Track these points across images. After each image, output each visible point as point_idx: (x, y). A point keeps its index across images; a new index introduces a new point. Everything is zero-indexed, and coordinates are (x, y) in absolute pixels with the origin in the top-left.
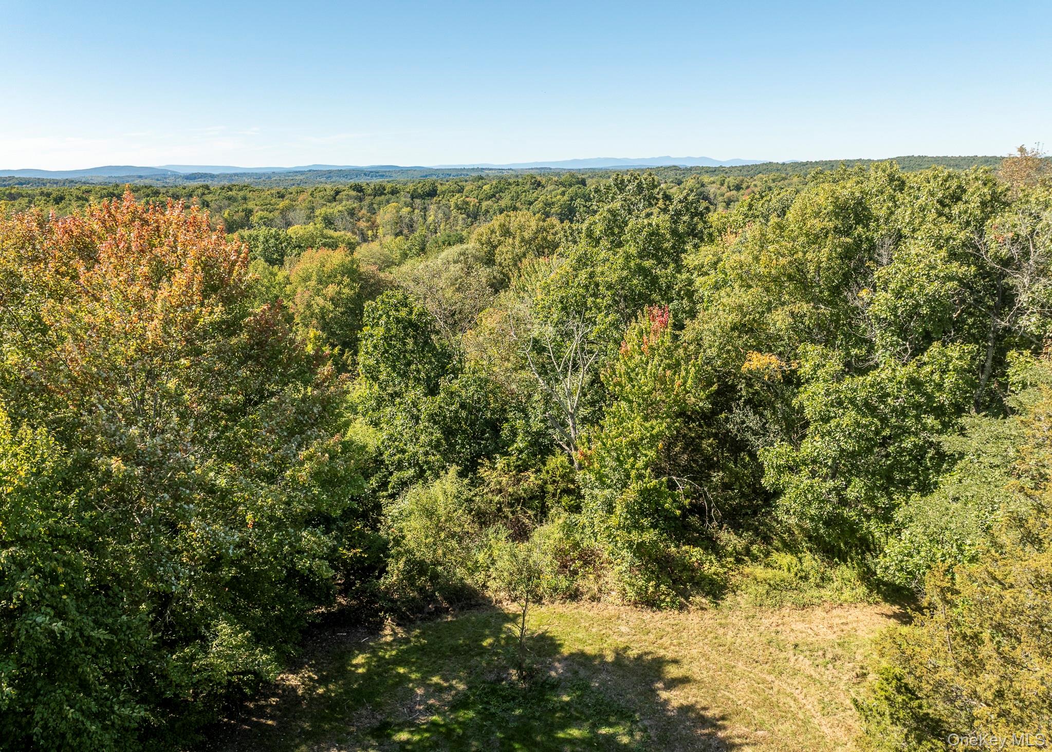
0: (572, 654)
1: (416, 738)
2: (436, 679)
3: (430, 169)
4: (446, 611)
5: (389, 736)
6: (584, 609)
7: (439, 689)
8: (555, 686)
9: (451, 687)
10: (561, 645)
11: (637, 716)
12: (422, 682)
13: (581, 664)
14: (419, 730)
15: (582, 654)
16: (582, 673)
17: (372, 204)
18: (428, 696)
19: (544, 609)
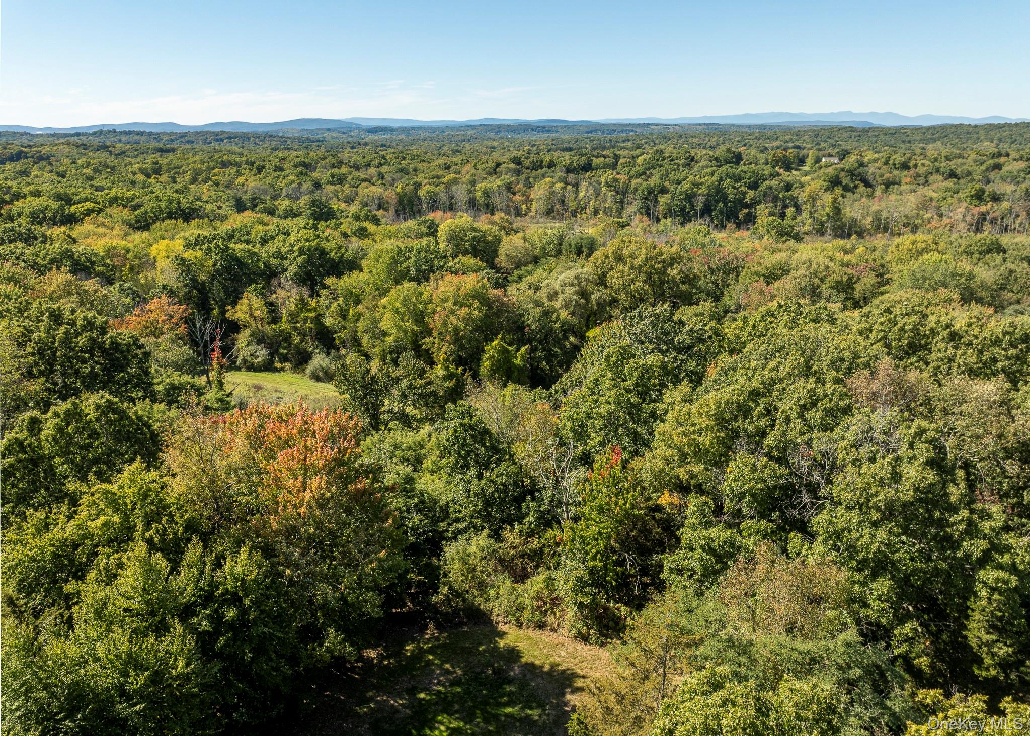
0: (527, 664)
1: (428, 698)
2: (447, 666)
4: (466, 624)
5: (415, 694)
6: (545, 636)
7: (448, 672)
8: (510, 682)
9: (455, 672)
10: (522, 657)
11: (548, 707)
12: (440, 666)
13: (529, 670)
14: (430, 694)
15: (533, 665)
16: (529, 676)
17: (529, 178)
18: (441, 675)
19: (521, 632)
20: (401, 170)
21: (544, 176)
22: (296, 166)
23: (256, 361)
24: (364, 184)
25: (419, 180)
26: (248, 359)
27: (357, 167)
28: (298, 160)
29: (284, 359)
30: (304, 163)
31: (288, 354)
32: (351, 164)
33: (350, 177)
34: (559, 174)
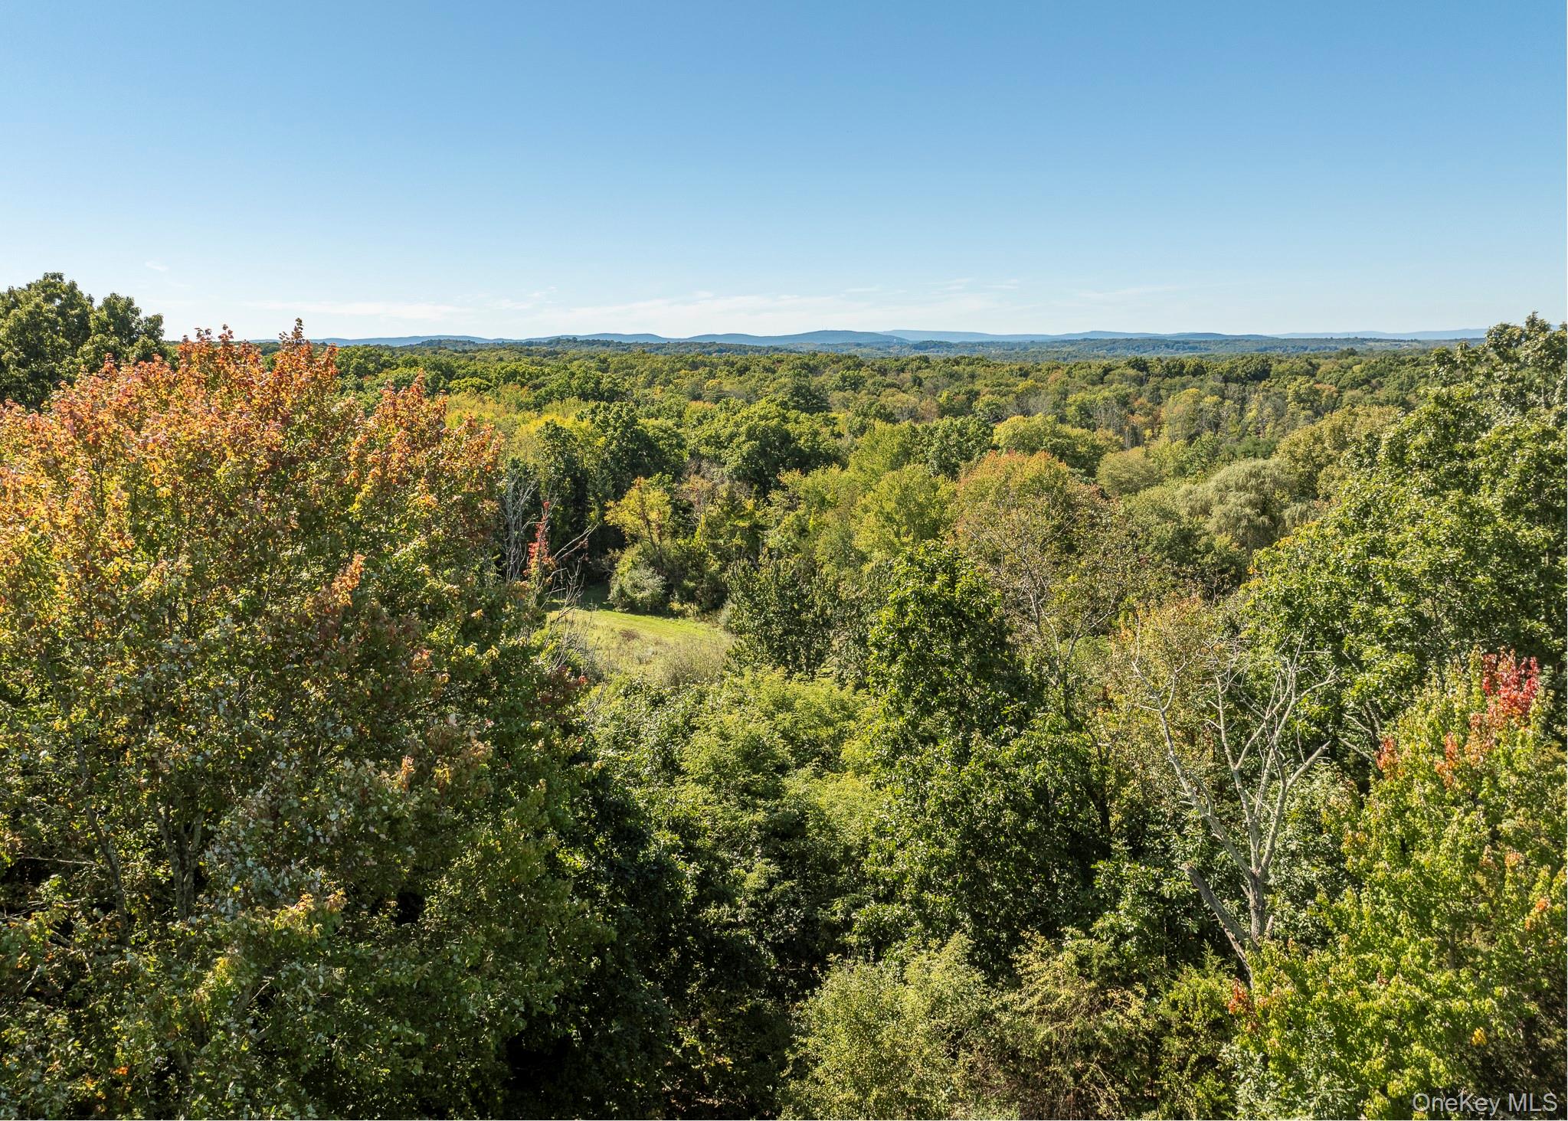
3: (1273, 339)
17: (1158, 389)
20: (951, 376)
21: (1184, 386)
23: (639, 596)
25: (976, 388)
26: (629, 591)
27: (883, 371)
28: (799, 361)
29: (689, 596)
31: (696, 588)
32: (876, 367)
33: (870, 381)
34: (1211, 383)
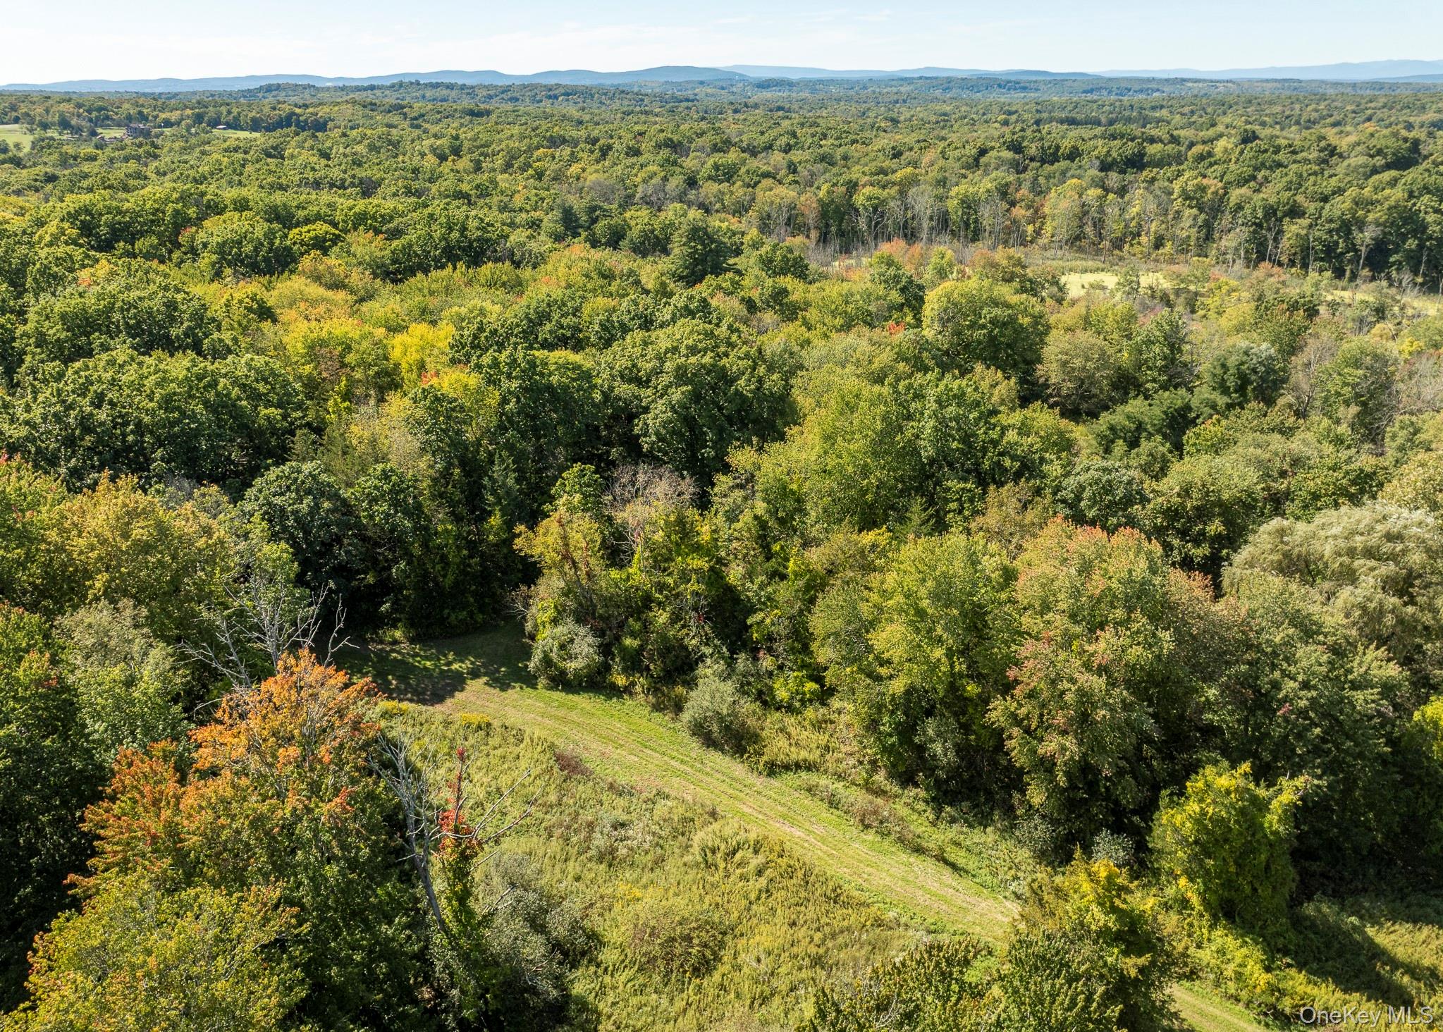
3: (1098, 78)
17: (1038, 177)
20: (823, 158)
21: (1064, 175)
22: (659, 146)
23: (570, 665)
24: (767, 182)
25: (854, 177)
27: (753, 151)
28: (662, 136)
30: (671, 140)
31: (641, 651)
32: (744, 145)
33: (743, 170)
34: (1090, 172)
